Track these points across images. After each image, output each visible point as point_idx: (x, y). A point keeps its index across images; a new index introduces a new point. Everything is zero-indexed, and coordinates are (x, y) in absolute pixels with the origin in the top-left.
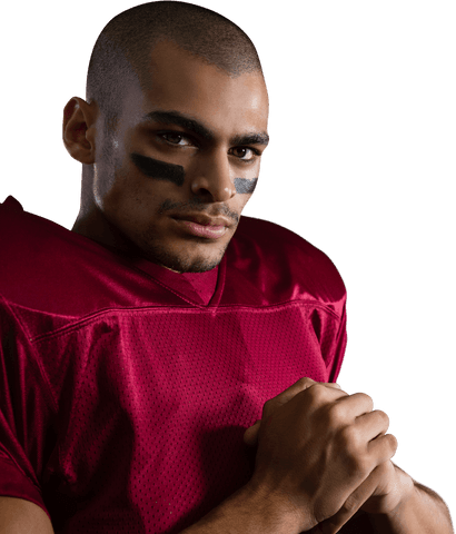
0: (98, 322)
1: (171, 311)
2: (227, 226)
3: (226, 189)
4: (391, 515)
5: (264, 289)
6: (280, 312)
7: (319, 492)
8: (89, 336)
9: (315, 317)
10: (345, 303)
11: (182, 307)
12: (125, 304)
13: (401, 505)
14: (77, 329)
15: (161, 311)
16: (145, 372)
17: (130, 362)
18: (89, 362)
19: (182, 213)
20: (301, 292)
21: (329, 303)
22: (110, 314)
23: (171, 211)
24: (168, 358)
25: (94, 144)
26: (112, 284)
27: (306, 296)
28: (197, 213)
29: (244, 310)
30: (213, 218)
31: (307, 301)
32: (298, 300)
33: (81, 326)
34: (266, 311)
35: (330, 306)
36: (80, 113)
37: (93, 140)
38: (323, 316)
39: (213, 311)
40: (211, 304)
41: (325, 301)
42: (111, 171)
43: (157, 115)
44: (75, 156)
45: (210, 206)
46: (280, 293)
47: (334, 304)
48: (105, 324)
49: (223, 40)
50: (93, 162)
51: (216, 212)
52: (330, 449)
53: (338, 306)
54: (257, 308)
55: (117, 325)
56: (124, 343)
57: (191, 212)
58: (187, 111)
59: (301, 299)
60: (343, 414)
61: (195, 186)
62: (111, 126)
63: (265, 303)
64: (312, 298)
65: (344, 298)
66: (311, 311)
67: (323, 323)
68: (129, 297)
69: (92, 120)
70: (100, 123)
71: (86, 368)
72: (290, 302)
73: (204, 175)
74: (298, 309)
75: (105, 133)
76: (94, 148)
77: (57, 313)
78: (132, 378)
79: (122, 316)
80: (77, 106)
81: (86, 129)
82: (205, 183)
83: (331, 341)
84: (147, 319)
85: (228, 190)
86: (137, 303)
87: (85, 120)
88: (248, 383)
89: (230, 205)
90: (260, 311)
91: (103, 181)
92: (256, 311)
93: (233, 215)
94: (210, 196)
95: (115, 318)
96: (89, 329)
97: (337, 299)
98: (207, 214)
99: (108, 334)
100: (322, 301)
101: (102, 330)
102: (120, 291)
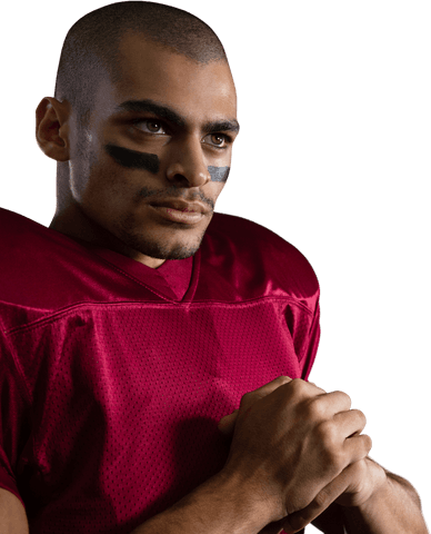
0: (73, 316)
1: (145, 306)
2: (203, 213)
3: (201, 175)
4: (363, 507)
5: (237, 285)
6: (253, 308)
7: (293, 482)
8: (63, 329)
9: (288, 313)
10: (318, 298)
11: (156, 303)
12: (99, 299)
13: (373, 497)
14: (51, 322)
15: (135, 306)
16: (119, 366)
17: (104, 356)
18: (63, 354)
19: (159, 199)
20: (274, 288)
21: (302, 299)
22: (85, 308)
23: (148, 199)
24: (141, 352)
25: (68, 141)
26: (85, 279)
27: (278, 292)
28: (174, 199)
29: (217, 305)
30: (190, 203)
31: (281, 297)
32: (271, 295)
33: (55, 319)
34: (239, 307)
35: (303, 302)
36: (53, 112)
37: (67, 138)
38: (296, 311)
39: (187, 307)
40: (184, 300)
41: (298, 296)
42: (86, 165)
43: (130, 105)
44: (50, 154)
45: (186, 192)
46: (254, 289)
47: (307, 300)
48: (79, 318)
49: (190, 31)
50: (68, 159)
51: (192, 198)
52: (306, 442)
53: (311, 302)
54: (231, 304)
55: (91, 319)
56: (98, 337)
57: (168, 199)
58: (159, 99)
59: (274, 295)
60: (323, 409)
61: (170, 172)
62: (84, 122)
63: (239, 299)
64: (285, 294)
65: (317, 294)
66: (284, 306)
67: (296, 318)
68: (104, 291)
69: (65, 118)
70: (73, 120)
71: (60, 361)
72: (263, 298)
73: (179, 162)
74: (271, 305)
75: (78, 128)
76: (68, 145)
77: (32, 306)
78: (106, 371)
79: (96, 309)
80: (50, 106)
81: (59, 127)
82: (180, 169)
83: (304, 336)
84: (121, 313)
85: (203, 175)
86: (111, 298)
87: (58, 118)
88: (220, 377)
89: (206, 192)
90: (234, 306)
91: (78, 176)
92: (229, 307)
93: (208, 201)
94: (185, 181)
95: (89, 312)
96: (63, 322)
97: (310, 294)
98: (183, 200)
99: (81, 328)
100: (295, 297)
101: (76, 323)
102: (94, 286)
